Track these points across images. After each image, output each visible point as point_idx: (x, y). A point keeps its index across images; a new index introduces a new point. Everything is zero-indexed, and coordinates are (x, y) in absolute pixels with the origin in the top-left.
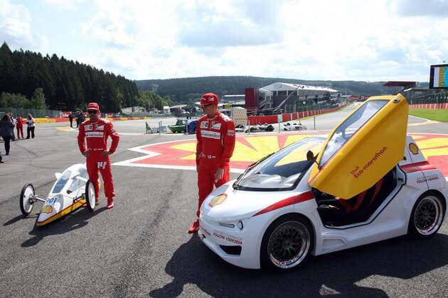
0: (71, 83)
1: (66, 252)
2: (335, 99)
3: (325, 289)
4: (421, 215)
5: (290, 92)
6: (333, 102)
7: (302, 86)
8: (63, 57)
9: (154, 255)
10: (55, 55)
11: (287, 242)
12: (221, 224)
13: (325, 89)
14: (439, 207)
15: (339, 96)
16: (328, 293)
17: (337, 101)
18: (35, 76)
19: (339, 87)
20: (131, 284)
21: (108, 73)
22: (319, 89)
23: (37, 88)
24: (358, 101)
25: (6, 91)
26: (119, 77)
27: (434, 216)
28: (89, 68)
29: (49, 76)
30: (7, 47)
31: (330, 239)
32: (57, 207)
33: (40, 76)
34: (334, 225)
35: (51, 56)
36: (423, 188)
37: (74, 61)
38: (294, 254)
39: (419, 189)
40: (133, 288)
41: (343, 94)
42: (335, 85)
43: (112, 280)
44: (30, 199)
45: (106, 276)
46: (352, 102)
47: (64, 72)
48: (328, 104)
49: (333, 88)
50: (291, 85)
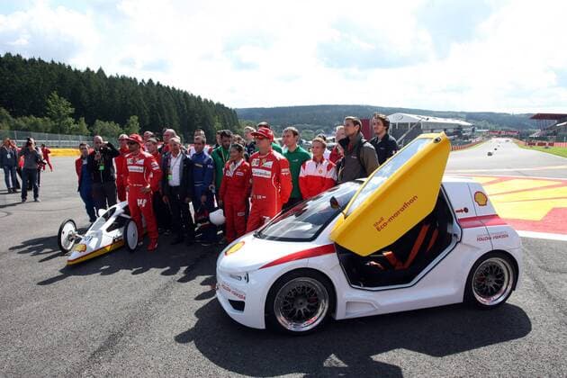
0: (166, 111)
1: (84, 292)
2: (469, 134)
3: (333, 360)
4: (483, 280)
5: (412, 124)
6: (466, 138)
7: (426, 117)
8: (158, 83)
9: (169, 304)
10: (151, 81)
11: (300, 301)
12: (231, 276)
13: (457, 122)
14: (508, 272)
15: (473, 130)
16: (334, 365)
17: (470, 137)
18: (129, 103)
19: (475, 119)
20: (128, 333)
21: (206, 100)
22: (449, 121)
23: (130, 115)
24: (498, 137)
25: (100, 119)
26: (218, 105)
27: (502, 283)
28: (185, 94)
29: (144, 103)
30: (103, 72)
31: (355, 301)
32: (93, 245)
33: (133, 103)
34: (365, 286)
35: (146, 81)
36: (486, 247)
37: (171, 88)
38: (308, 316)
39: (479, 249)
40: (128, 338)
41: (479, 128)
42: (469, 116)
43: (111, 328)
44: (70, 236)
45: (109, 322)
46: (489, 137)
47: (159, 98)
48: (459, 140)
49: (467, 121)
50: (415, 117)
